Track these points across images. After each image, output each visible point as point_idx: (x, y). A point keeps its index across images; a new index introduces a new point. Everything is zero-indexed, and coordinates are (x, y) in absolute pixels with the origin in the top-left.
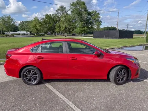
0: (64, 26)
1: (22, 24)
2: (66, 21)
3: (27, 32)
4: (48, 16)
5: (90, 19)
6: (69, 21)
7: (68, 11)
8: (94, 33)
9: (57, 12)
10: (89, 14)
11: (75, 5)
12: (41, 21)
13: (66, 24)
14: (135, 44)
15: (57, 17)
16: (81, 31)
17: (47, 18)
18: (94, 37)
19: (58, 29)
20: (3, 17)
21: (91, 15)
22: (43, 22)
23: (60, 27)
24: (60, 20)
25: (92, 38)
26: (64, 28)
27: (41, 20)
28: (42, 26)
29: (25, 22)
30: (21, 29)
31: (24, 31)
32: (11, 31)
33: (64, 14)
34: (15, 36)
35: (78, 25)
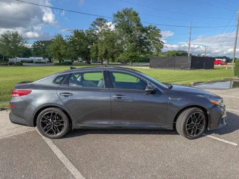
0: (104, 50)
1: (37, 46)
2: (107, 41)
3: (44, 58)
4: (78, 34)
5: (145, 38)
6: (112, 41)
7: (110, 26)
8: (151, 61)
9: (92, 27)
10: (144, 30)
11: (121, 15)
12: (67, 41)
13: (107, 47)
14: (217, 79)
15: (93, 34)
16: (131, 57)
17: (76, 37)
18: (151, 66)
19: (94, 53)
20: (6, 35)
21: (146, 32)
22: (70, 42)
23: (97, 50)
24: (97, 39)
25: (148, 68)
26: (103, 53)
27: (68, 39)
28: (68, 49)
29: (42, 42)
30: (35, 53)
31: (40, 56)
32: (20, 57)
33: (104, 30)
34: (24, 64)
35: (125, 47)
